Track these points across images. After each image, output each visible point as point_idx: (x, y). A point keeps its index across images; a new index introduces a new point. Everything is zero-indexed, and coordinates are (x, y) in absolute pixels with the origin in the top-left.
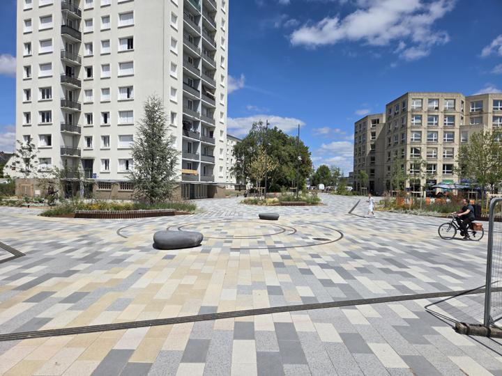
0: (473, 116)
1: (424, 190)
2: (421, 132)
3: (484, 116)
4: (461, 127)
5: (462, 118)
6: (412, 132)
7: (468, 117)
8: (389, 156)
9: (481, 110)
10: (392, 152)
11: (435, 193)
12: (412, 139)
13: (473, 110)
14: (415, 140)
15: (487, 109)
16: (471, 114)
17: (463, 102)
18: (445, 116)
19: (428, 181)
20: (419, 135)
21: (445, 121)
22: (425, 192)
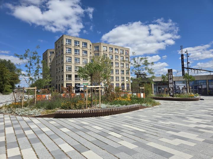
0: (95, 53)
1: (74, 89)
2: (71, 57)
3: (100, 53)
4: (90, 57)
5: (91, 53)
6: (66, 57)
7: (94, 53)
8: (57, 71)
9: (98, 50)
10: (58, 68)
11: (79, 90)
12: (67, 61)
13: (95, 50)
14: (68, 61)
15: (101, 50)
16: (95, 52)
17: (91, 45)
18: (83, 51)
19: (76, 84)
20: (70, 58)
21: (83, 53)
22: (74, 90)
